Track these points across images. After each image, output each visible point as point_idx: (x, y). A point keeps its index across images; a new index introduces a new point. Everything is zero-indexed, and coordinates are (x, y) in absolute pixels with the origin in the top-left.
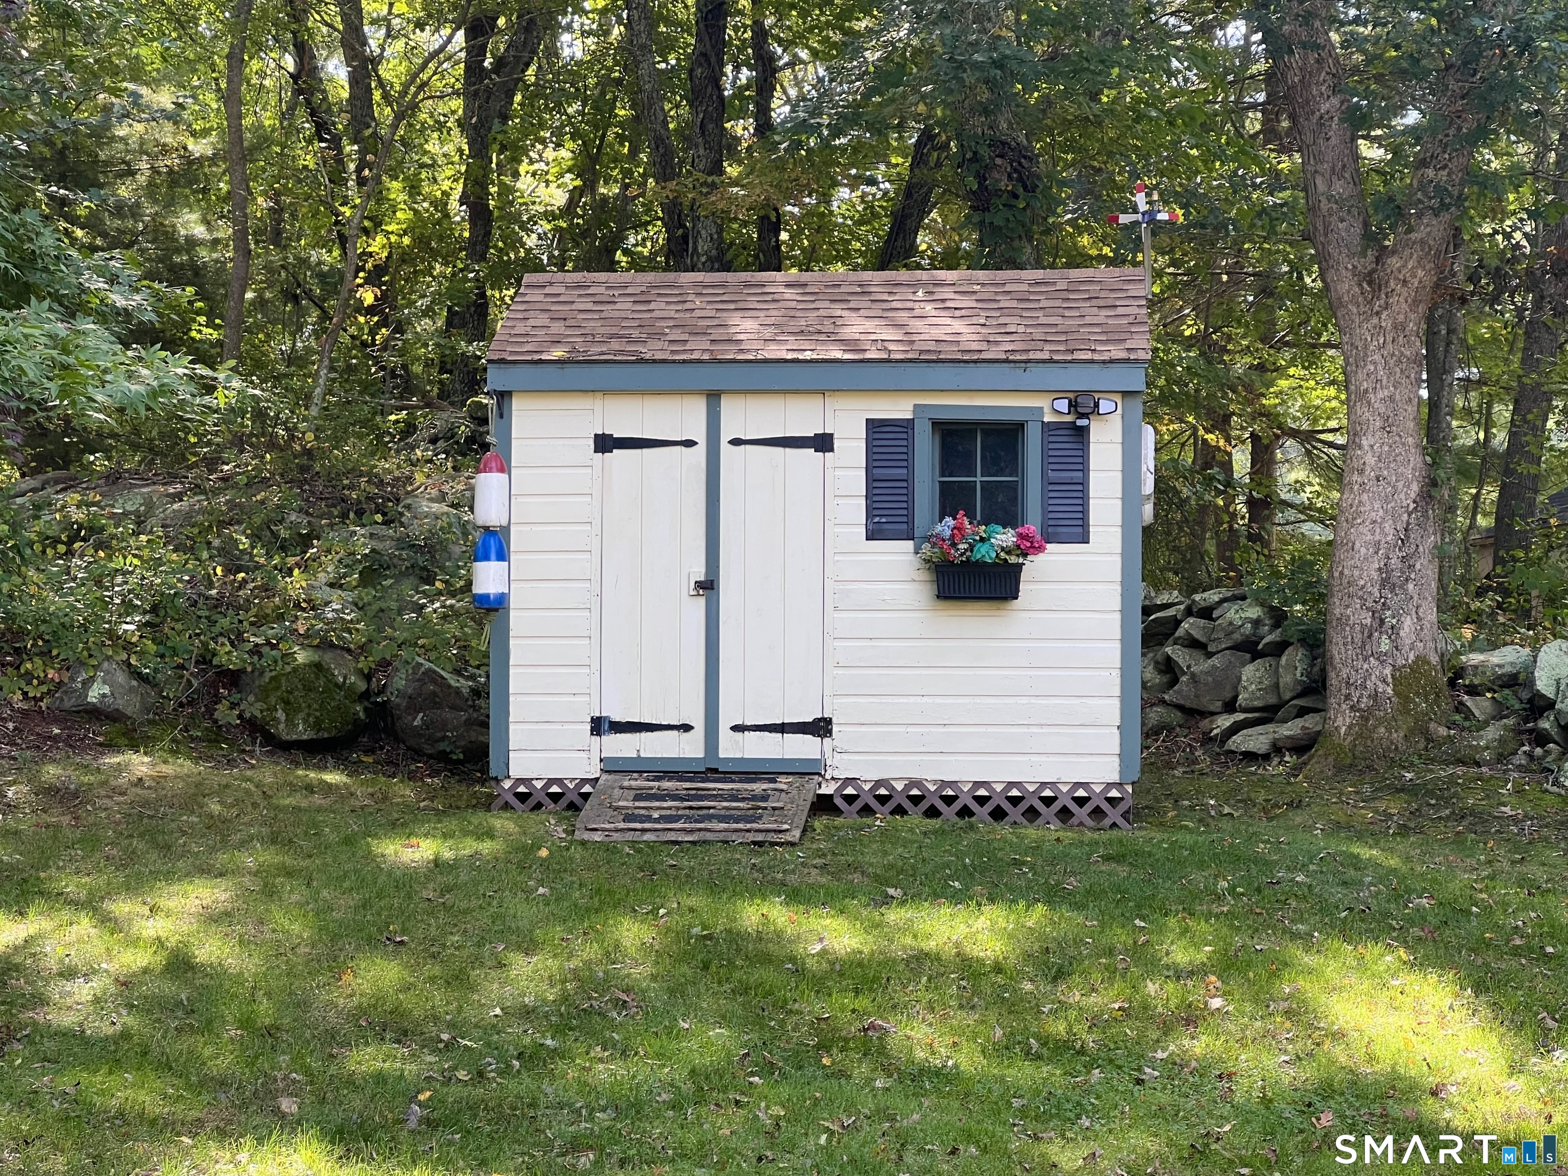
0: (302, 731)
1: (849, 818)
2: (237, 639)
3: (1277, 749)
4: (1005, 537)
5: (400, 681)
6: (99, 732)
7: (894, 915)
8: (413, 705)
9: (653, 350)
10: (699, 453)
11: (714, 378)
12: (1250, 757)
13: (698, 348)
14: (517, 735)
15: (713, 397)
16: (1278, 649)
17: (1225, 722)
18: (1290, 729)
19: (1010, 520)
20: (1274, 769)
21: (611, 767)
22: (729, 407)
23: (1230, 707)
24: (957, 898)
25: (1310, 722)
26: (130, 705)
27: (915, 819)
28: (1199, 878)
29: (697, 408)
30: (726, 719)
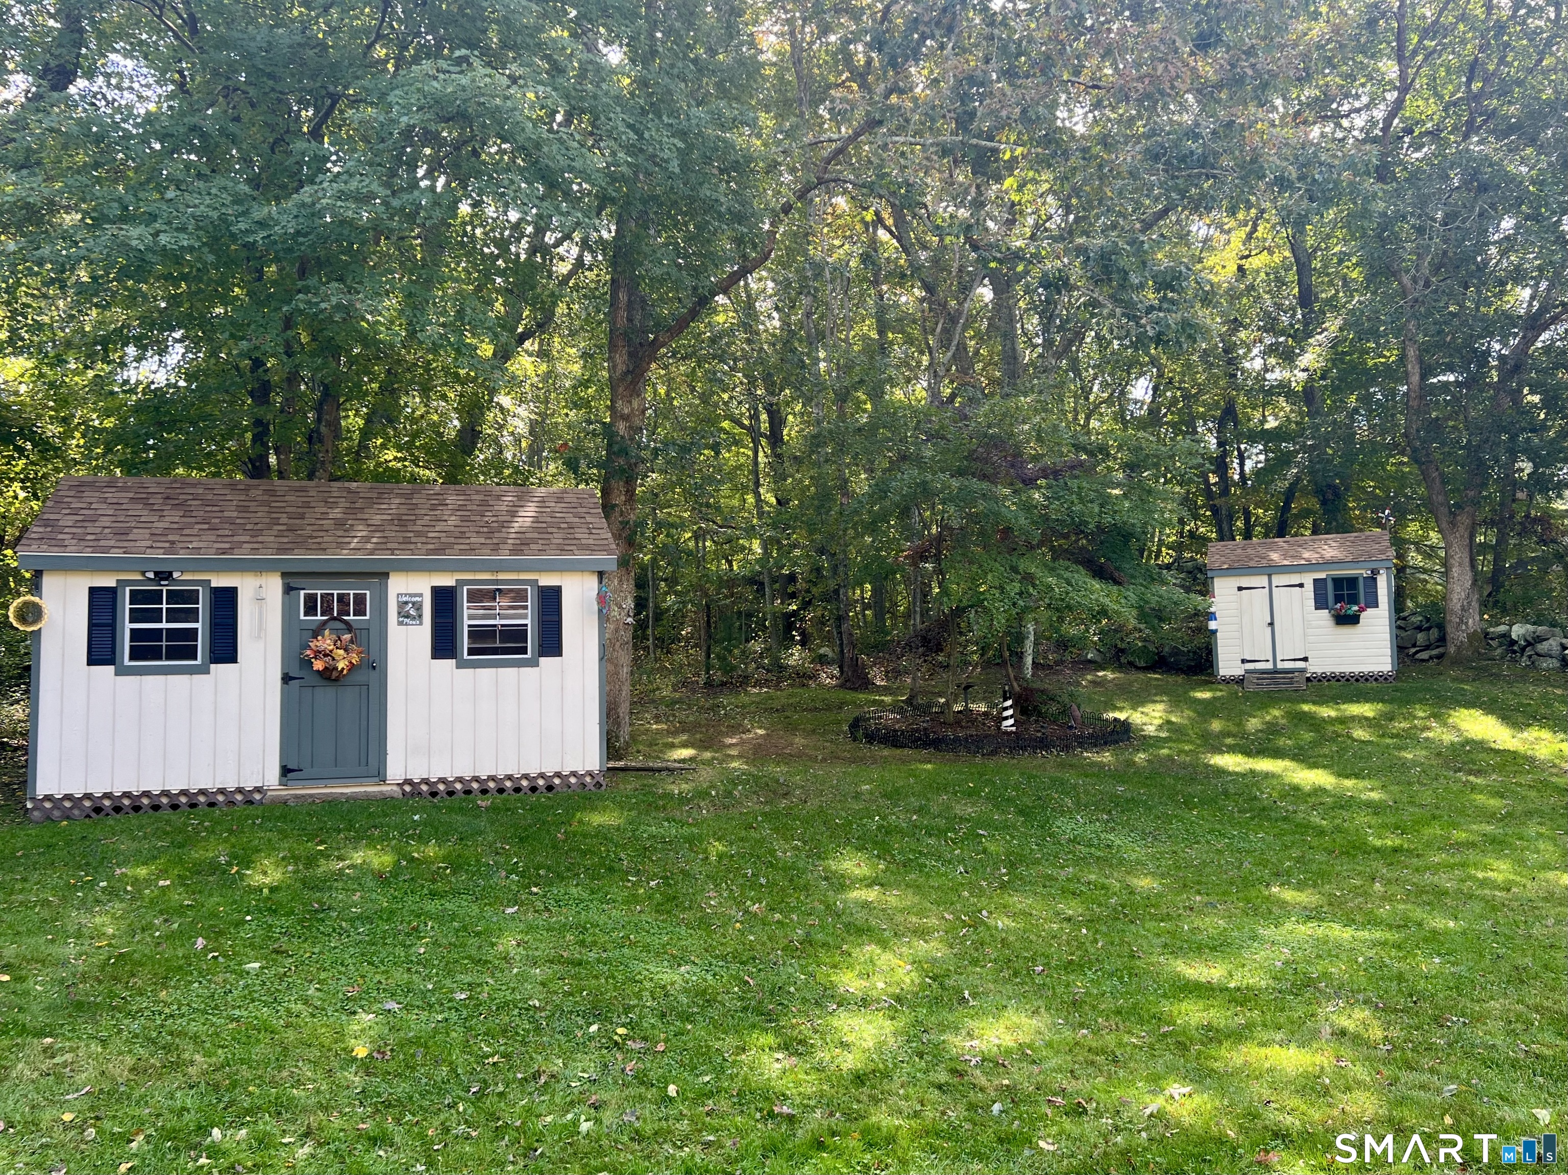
0: (1143, 664)
1: (1315, 683)
2: (1122, 640)
3: (1431, 658)
4: (1356, 608)
5: (1167, 649)
6: (1092, 666)
7: (1343, 707)
8: (1171, 655)
9: (1252, 564)
10: (1267, 590)
11: (1269, 571)
12: (1423, 660)
13: (1264, 563)
14: (1221, 664)
15: (1270, 576)
16: (1429, 629)
17: (1413, 650)
18: (1434, 652)
19: (1356, 602)
20: (1430, 663)
21: (1247, 671)
22: (1274, 577)
23: (1414, 646)
24: (1358, 702)
25: (1441, 650)
26: (1098, 659)
27: (1333, 682)
28: (1421, 695)
29: (1266, 578)
30: (1279, 658)
